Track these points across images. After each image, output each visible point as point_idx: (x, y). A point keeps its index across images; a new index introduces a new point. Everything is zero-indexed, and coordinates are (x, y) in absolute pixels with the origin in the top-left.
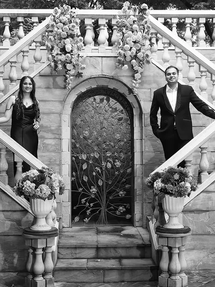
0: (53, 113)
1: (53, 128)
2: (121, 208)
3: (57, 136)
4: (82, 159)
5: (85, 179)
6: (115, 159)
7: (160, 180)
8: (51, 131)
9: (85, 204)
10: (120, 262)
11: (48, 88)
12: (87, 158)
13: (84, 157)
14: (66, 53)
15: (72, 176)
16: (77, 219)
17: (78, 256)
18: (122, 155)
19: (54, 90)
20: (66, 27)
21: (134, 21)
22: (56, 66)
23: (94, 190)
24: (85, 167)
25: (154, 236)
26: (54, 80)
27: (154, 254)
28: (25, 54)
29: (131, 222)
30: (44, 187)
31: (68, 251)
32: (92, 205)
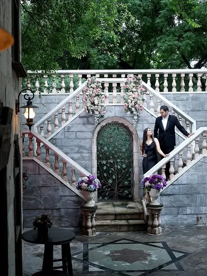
0: (87, 139)
1: (87, 147)
2: (126, 191)
3: (90, 152)
4: (103, 164)
5: (105, 175)
6: (122, 163)
7: (148, 181)
8: (86, 149)
9: (105, 189)
10: (128, 221)
11: (84, 124)
12: (106, 163)
13: (104, 162)
14: (95, 105)
15: (98, 173)
16: (101, 198)
17: (105, 219)
18: (127, 161)
19: (87, 125)
20: (95, 91)
21: (133, 86)
22: (89, 112)
23: (110, 181)
24: (105, 168)
25: (145, 209)
26: (88, 120)
27: (145, 218)
28: (70, 104)
29: (132, 200)
30: (92, 186)
31: (100, 217)
32: (109, 189)
